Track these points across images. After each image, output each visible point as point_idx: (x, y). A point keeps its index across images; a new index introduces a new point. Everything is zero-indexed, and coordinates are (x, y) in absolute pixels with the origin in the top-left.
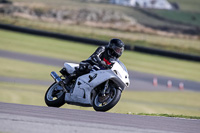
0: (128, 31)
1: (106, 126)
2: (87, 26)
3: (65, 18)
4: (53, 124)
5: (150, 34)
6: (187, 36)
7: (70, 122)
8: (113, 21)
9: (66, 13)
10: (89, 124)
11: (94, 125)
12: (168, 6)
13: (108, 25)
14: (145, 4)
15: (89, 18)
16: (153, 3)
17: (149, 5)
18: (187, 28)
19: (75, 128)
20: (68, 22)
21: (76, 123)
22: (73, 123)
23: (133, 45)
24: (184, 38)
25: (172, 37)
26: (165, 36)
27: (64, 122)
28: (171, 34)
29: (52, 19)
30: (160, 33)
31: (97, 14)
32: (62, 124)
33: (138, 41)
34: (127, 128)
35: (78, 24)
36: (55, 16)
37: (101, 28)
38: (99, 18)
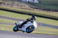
0: (26, 9)
1: (19, 36)
2: (14, 7)
3: (8, 5)
4: (4, 35)
5: (32, 10)
6: (43, 11)
8: (22, 6)
9: (8, 4)
10: (15, 35)
11: (16, 36)
12: (38, 2)
13: (20, 7)
14: (31, 1)
15: (15, 5)
16: (33, 1)
18: (43, 8)
19: (10, 36)
20: (9, 6)
23: (27, 13)
24: (42, 11)
25: (39, 11)
26: (37, 11)
27: (7, 35)
28: (38, 10)
29: (4, 5)
30: (35, 10)
31: (17, 4)
33: (29, 12)
34: (26, 37)
35: (11, 7)
36: (5, 4)
37: (18, 8)
38: (18, 5)
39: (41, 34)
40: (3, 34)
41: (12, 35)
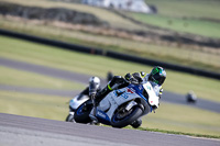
0: (100, 34)
1: (74, 138)
2: (55, 27)
3: (32, 17)
5: (124, 38)
6: (166, 42)
7: (36, 132)
8: (84, 22)
9: (33, 12)
10: (56, 135)
11: (61, 136)
12: (145, 9)
13: (78, 27)
14: (120, 6)
16: (129, 4)
17: (125, 7)
19: (40, 138)
21: (42, 133)
22: (38, 133)
23: (105, 50)
25: (149, 43)
26: (141, 42)
28: (147, 40)
30: (136, 38)
32: (27, 134)
33: (111, 46)
34: (98, 141)
35: (46, 24)
36: (21, 14)
37: (71, 30)
38: (70, 18)
39: (157, 130)
40: (14, 129)
41: (46, 134)
